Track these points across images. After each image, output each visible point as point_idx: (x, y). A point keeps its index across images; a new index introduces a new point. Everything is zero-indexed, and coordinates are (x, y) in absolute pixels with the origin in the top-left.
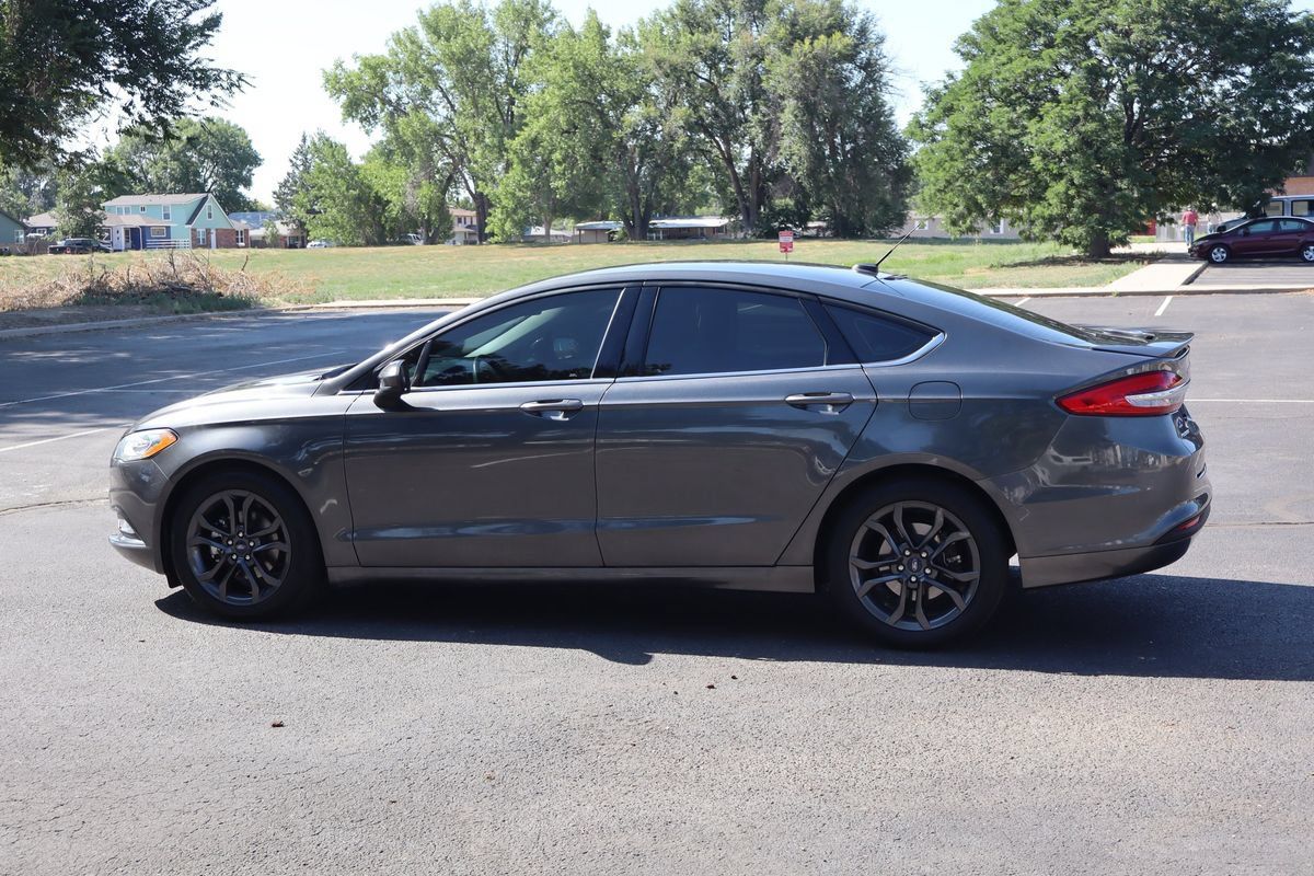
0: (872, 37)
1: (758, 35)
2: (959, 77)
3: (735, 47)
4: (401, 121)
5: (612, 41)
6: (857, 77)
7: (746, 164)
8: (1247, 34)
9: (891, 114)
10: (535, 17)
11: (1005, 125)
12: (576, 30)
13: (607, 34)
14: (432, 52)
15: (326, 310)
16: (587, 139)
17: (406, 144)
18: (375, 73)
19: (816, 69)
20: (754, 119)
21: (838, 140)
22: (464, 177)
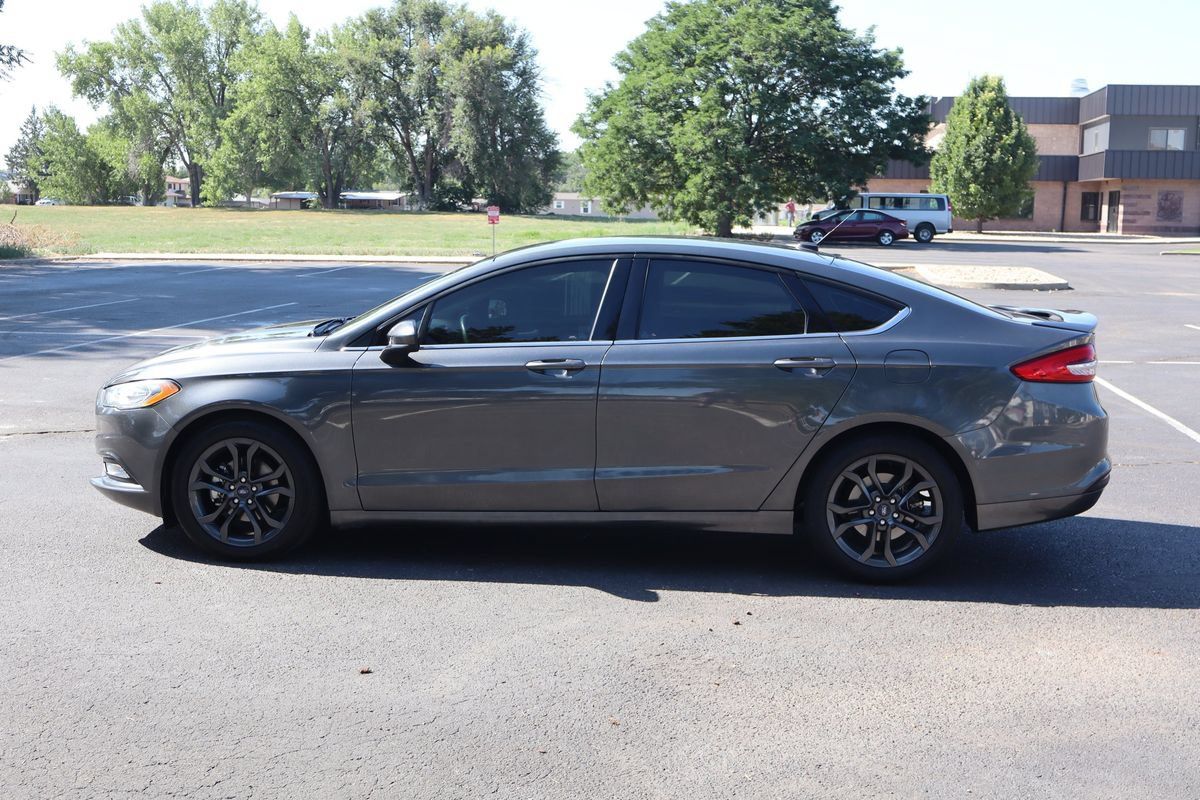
0: (528, 51)
1: (433, 44)
2: (617, 86)
3: (415, 53)
4: (125, 99)
5: (310, 42)
6: (514, 82)
7: (422, 149)
8: (842, 64)
9: (542, 114)
10: (244, 17)
11: (654, 127)
12: (279, 30)
13: (307, 35)
14: (154, 42)
15: (91, 261)
16: (289, 122)
17: (129, 119)
18: (102, 56)
19: (482, 73)
20: (431, 112)
21: (498, 133)
22: (179, 150)
